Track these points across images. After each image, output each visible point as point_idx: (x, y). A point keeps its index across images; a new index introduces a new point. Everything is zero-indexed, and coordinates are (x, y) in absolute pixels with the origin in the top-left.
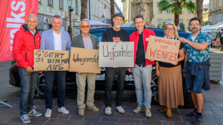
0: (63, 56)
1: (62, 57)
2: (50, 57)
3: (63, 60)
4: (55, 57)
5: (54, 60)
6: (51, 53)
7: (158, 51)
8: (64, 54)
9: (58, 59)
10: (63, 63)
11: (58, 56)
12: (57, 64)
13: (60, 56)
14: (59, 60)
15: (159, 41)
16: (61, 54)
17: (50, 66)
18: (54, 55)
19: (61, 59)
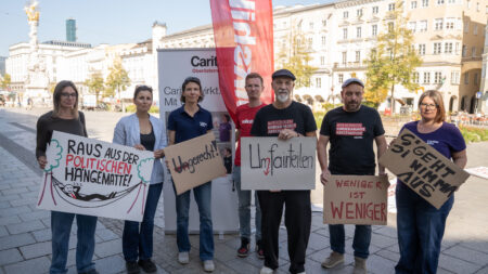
0: (450, 175)
1: (443, 176)
2: (423, 158)
3: (441, 182)
4: (432, 167)
5: (425, 169)
6: (429, 154)
7: (348, 204)
8: (453, 173)
9: (434, 173)
10: (439, 187)
11: (439, 168)
12: (426, 180)
13: (443, 171)
14: (436, 176)
15: (346, 184)
16: (447, 169)
17: (410, 174)
18: (434, 161)
19: (440, 177)
